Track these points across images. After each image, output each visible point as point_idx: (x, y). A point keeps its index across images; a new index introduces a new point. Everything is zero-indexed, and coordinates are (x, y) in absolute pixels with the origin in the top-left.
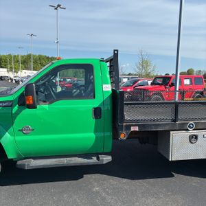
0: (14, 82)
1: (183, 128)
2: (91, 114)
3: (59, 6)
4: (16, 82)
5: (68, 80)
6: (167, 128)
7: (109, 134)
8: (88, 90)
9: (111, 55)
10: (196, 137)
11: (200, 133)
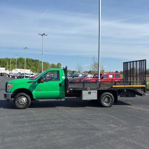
0: (11, 77)
1: (86, 89)
2: (58, 85)
3: (44, 34)
4: (12, 77)
5: (48, 75)
6: (81, 89)
7: (64, 92)
8: (58, 79)
9: (65, 67)
10: (90, 92)
11: (92, 91)
